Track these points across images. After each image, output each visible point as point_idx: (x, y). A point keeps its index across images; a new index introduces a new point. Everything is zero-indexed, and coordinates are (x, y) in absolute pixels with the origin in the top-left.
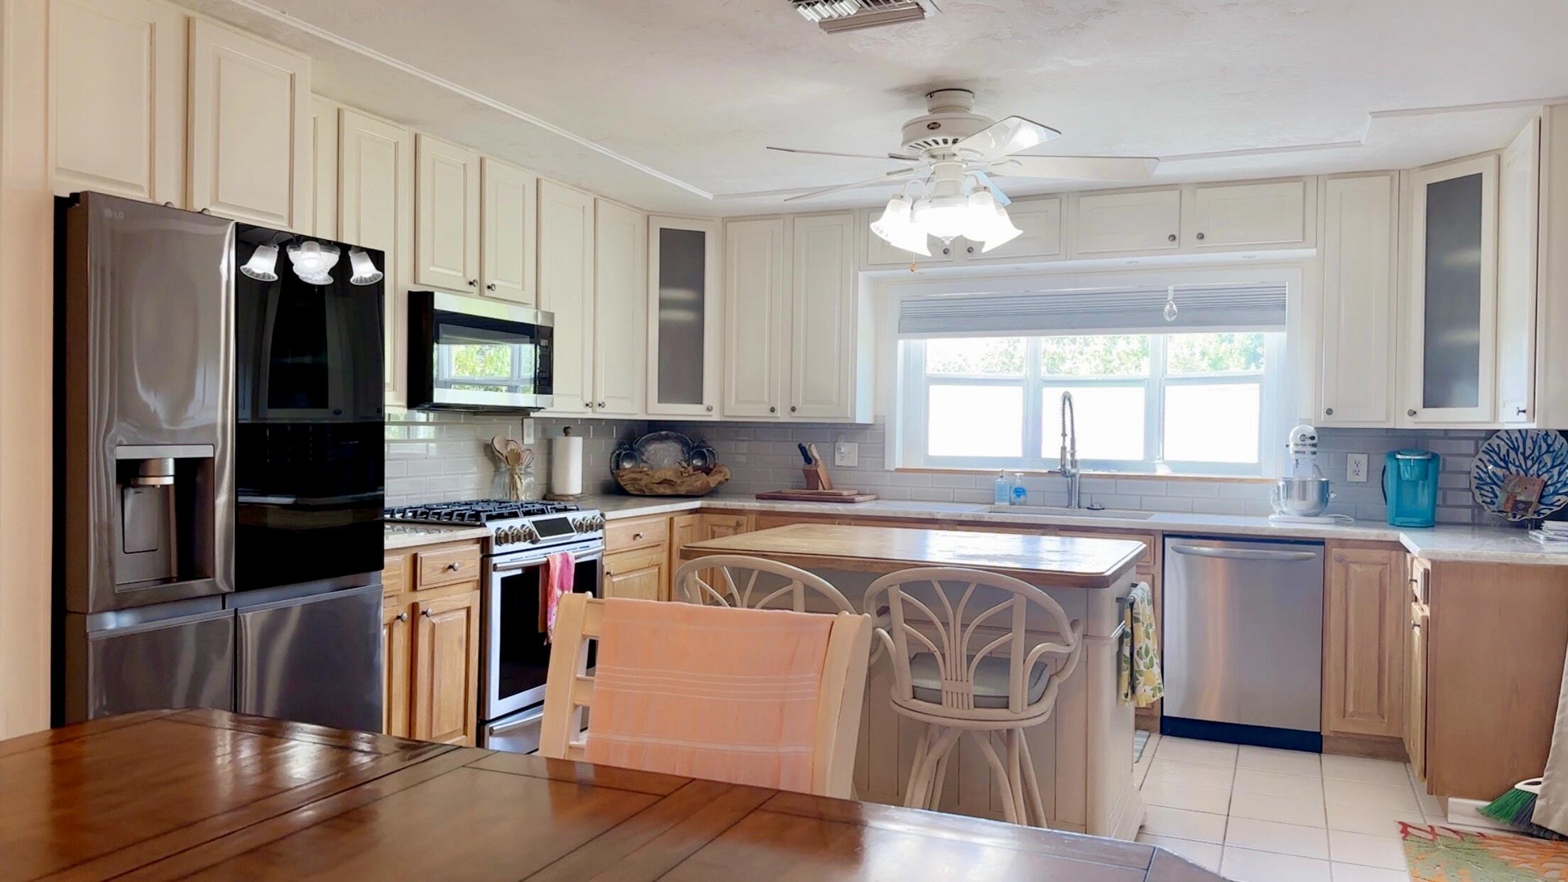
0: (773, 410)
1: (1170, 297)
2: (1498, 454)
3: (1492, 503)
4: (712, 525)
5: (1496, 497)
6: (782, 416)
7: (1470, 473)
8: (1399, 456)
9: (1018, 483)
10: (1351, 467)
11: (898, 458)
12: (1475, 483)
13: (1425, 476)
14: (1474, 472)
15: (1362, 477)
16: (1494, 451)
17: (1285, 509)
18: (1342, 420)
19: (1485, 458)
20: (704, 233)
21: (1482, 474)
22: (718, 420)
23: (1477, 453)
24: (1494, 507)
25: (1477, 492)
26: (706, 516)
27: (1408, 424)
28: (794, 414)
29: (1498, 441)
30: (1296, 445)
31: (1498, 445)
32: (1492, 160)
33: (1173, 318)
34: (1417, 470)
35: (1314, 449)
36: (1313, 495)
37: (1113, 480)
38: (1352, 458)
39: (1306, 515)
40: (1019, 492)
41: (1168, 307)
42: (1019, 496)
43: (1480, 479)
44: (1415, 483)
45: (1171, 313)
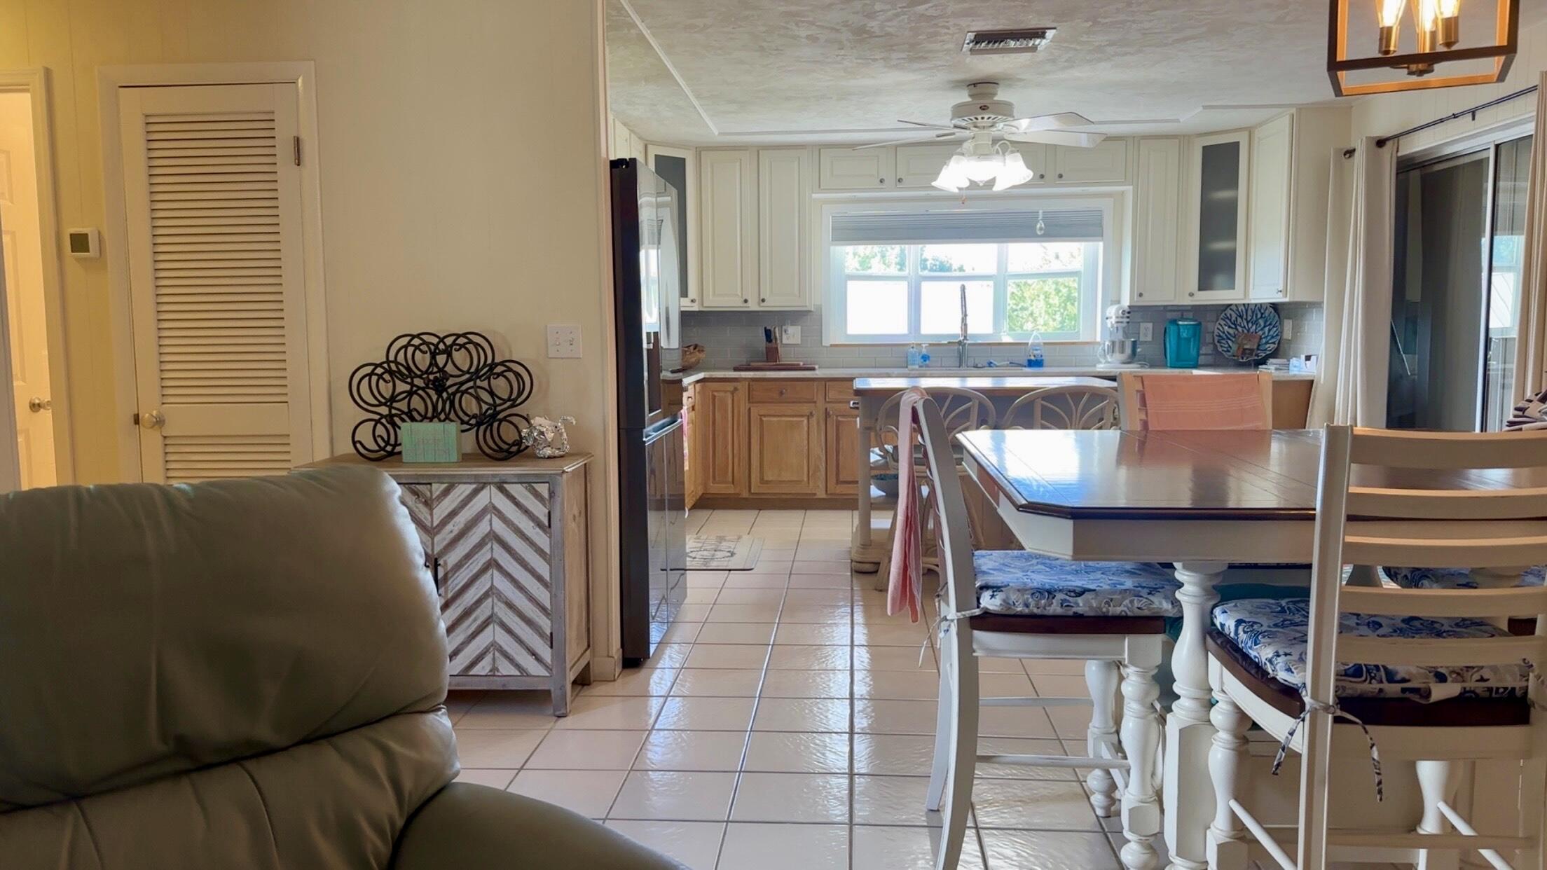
0: (746, 301)
2: (1230, 320)
3: (1228, 351)
5: (1230, 346)
6: (753, 306)
9: (924, 351)
10: (1142, 331)
11: (831, 337)
12: (1216, 338)
13: (1194, 335)
14: (1216, 332)
16: (1228, 318)
17: (1110, 360)
18: (1149, 300)
19: (1223, 323)
20: (684, 159)
21: (1221, 334)
22: (697, 310)
25: (1218, 344)
26: (707, 384)
27: (1188, 301)
28: (762, 304)
32: (1246, 134)
36: (1128, 350)
39: (1124, 363)
40: (925, 358)
41: (1038, 226)
42: (925, 361)
43: (1220, 336)
44: (1188, 340)
45: (1041, 229)
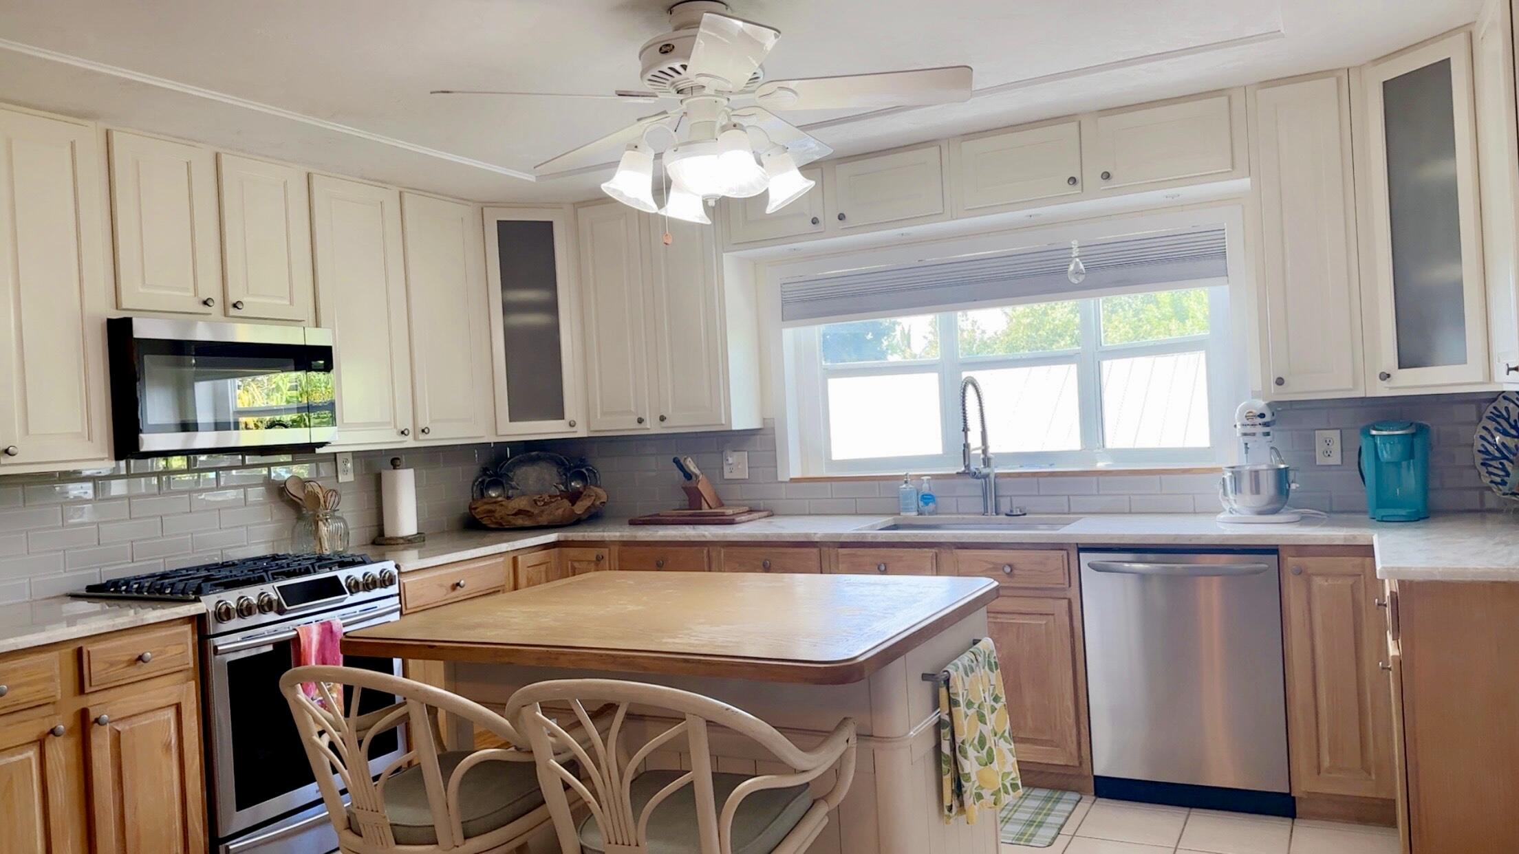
0: (640, 421)
1: (1075, 254)
2: (1507, 420)
3: (1504, 483)
4: (572, 561)
5: (1508, 474)
6: (652, 427)
7: (1473, 445)
8: (1374, 432)
9: (925, 488)
10: (1320, 448)
11: (794, 466)
12: (1479, 458)
13: (1410, 454)
14: (1478, 443)
15: (1336, 459)
16: (1501, 416)
17: (1235, 506)
18: (1297, 390)
19: (1491, 425)
20: (551, 223)
21: (1490, 448)
22: (586, 436)
23: (1480, 420)
24: (1505, 489)
25: (1483, 470)
26: (565, 550)
27: (1382, 390)
28: (664, 424)
29: (1506, 403)
30: (1243, 425)
31: (1507, 408)
32: (1462, 37)
33: (1081, 278)
34: (1399, 448)
35: (1267, 429)
36: (1268, 486)
37: (1035, 479)
38: (1320, 435)
39: (1261, 513)
40: (927, 498)
41: (1072, 267)
42: (927, 504)
43: (1487, 452)
44: (1397, 464)
45: (1077, 272)
